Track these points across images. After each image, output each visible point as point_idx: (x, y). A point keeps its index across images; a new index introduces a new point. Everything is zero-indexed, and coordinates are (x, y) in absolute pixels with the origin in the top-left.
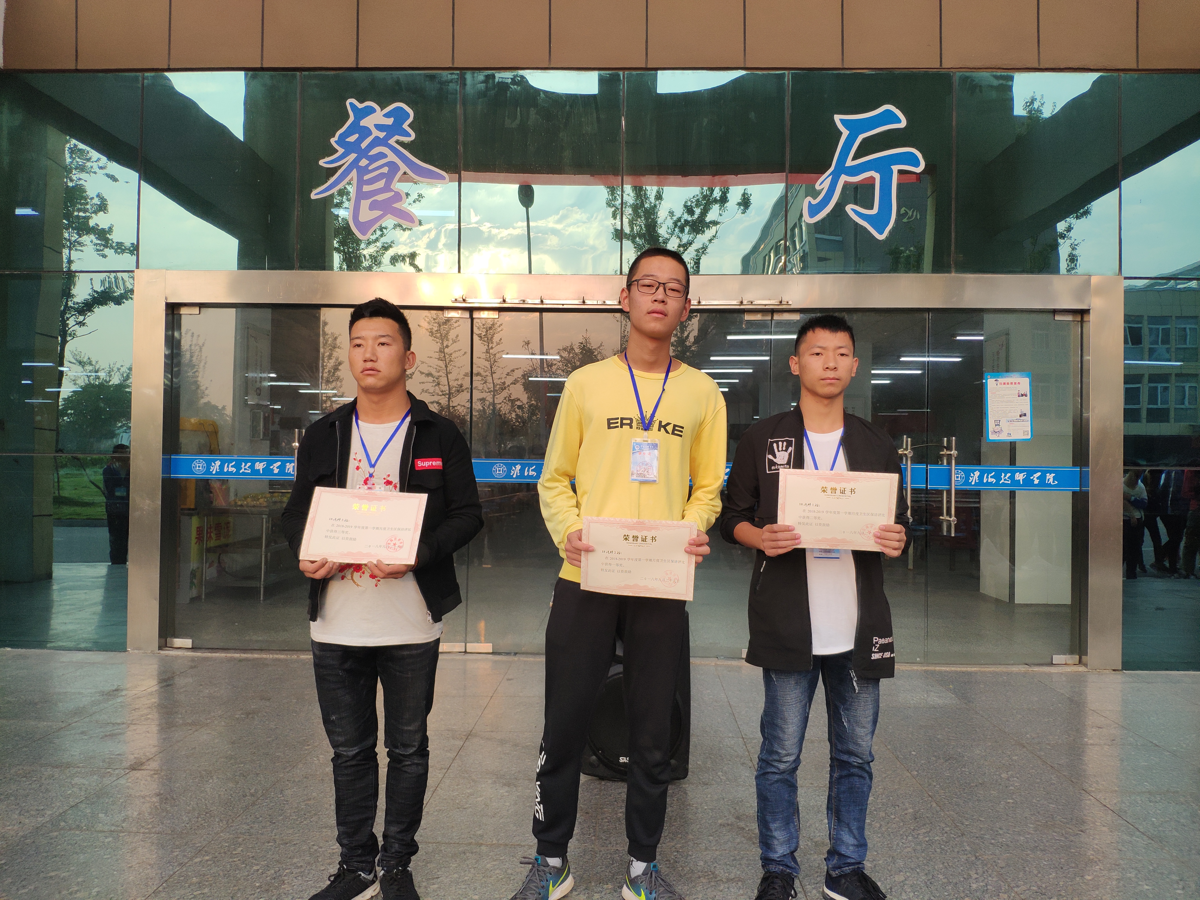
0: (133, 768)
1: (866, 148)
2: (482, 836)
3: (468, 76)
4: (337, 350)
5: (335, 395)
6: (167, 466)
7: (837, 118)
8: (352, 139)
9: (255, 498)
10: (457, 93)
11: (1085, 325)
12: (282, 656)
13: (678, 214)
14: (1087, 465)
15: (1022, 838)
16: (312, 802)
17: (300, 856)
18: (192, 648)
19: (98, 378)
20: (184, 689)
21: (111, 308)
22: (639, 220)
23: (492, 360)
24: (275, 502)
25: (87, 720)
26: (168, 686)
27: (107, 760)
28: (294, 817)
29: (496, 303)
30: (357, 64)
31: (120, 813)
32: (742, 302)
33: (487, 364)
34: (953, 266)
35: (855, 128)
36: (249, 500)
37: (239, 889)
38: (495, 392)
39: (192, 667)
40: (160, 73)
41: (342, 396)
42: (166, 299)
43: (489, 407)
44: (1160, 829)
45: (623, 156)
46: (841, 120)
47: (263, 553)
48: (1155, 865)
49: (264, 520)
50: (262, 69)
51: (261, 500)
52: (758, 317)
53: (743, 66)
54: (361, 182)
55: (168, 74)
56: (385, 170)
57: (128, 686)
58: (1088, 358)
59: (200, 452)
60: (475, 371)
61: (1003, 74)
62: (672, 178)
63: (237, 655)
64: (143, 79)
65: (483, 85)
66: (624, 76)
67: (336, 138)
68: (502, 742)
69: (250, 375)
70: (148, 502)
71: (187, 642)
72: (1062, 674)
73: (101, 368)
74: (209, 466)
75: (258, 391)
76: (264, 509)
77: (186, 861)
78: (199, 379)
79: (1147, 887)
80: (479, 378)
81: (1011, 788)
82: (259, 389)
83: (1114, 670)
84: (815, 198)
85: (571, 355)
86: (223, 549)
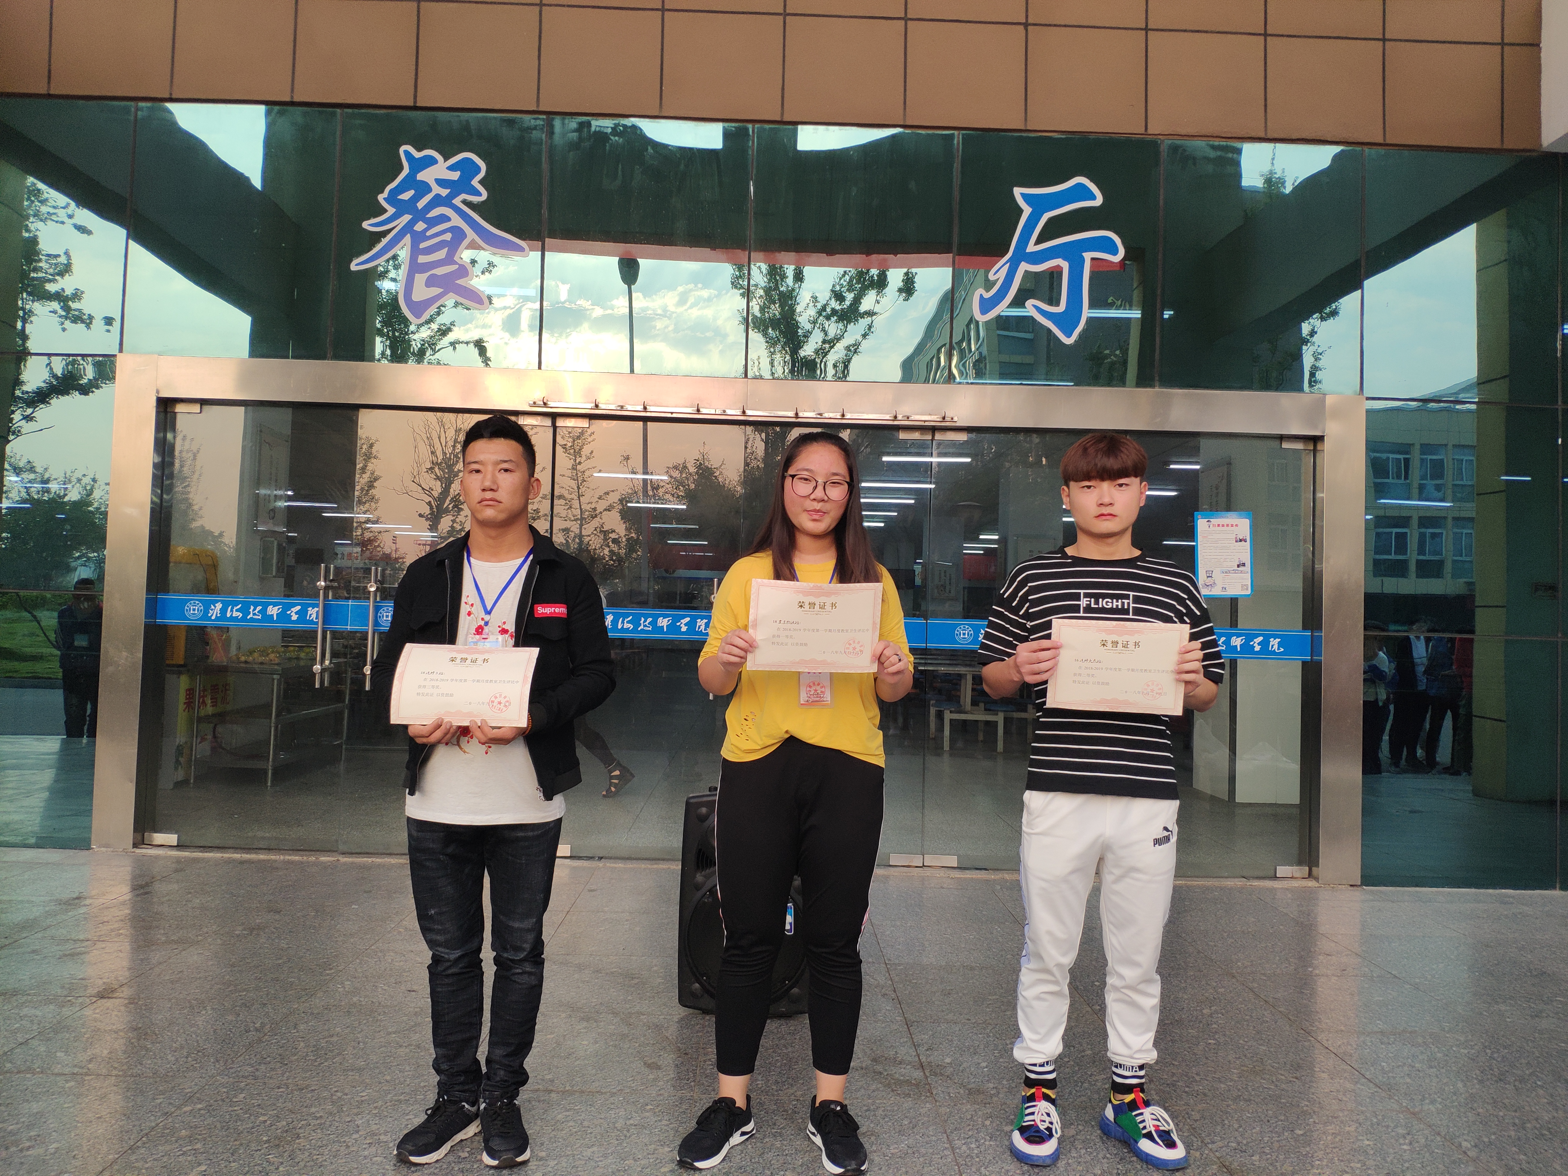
0: (101, 996)
1: (1054, 229)
2: (552, 1081)
3: (557, 122)
4: (373, 460)
5: (368, 521)
6: (152, 607)
7: (1018, 191)
8: (406, 196)
9: (264, 652)
10: (542, 143)
11: (1318, 455)
12: (297, 858)
13: (822, 301)
14: (1319, 628)
15: (1223, 1086)
16: (335, 1039)
17: (320, 1105)
18: (178, 846)
19: (48, 491)
20: (167, 898)
21: (75, 399)
22: (772, 306)
23: (579, 478)
24: (290, 659)
25: (40, 935)
26: (146, 893)
27: (67, 986)
28: (312, 1058)
29: (586, 407)
30: (415, 102)
31: (85, 1050)
32: (896, 417)
33: (573, 484)
34: (1157, 378)
35: (1039, 204)
36: (256, 655)
37: (242, 1145)
38: (582, 521)
39: (177, 871)
40: (157, 104)
41: (376, 522)
42: (158, 392)
43: (574, 540)
44: (1391, 1074)
45: (751, 231)
46: (1023, 195)
47: (273, 725)
48: (1380, 1117)
49: (276, 681)
50: (292, 104)
51: (272, 656)
52: (916, 435)
53: (902, 123)
54: (415, 251)
55: (170, 106)
56: (448, 237)
57: (94, 893)
58: (1321, 495)
59: (196, 590)
60: (556, 493)
61: (1222, 143)
62: (815, 256)
63: (237, 856)
64: (137, 109)
65: (575, 134)
66: (753, 131)
67: (385, 194)
68: (580, 968)
69: (263, 492)
70: (125, 654)
71: (172, 839)
72: (1287, 889)
73: (53, 477)
74: (207, 609)
75: (272, 514)
76: (276, 667)
77: (173, 1110)
78: (191, 496)
79: (1368, 1143)
80: (562, 502)
81: (1214, 1026)
82: (274, 510)
83: (1351, 886)
84: (987, 291)
85: (684, 475)
86: (220, 718)
